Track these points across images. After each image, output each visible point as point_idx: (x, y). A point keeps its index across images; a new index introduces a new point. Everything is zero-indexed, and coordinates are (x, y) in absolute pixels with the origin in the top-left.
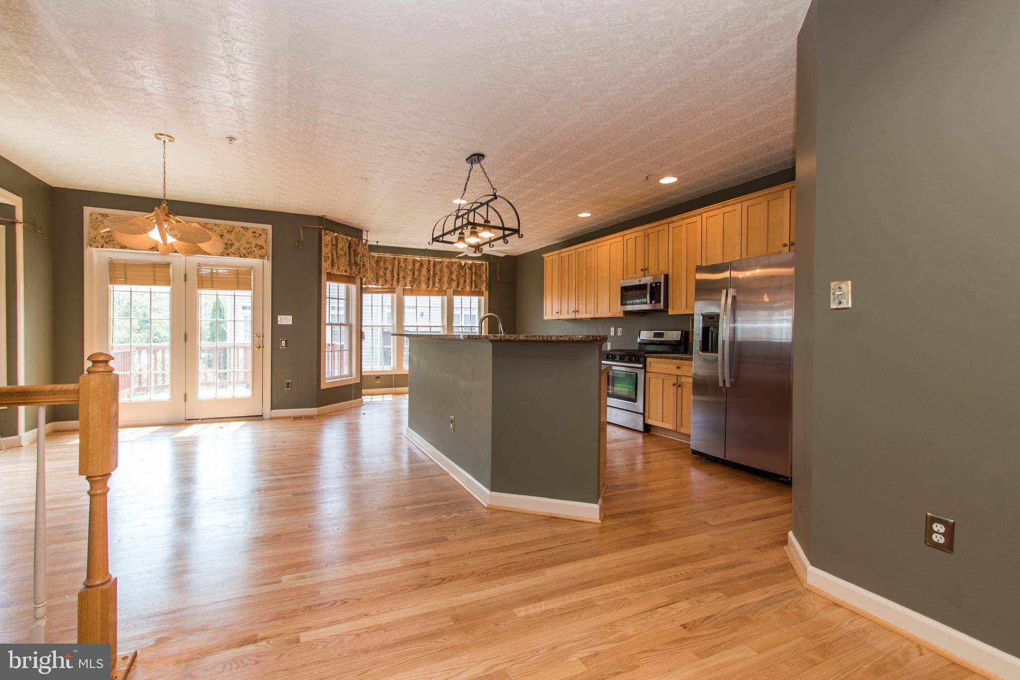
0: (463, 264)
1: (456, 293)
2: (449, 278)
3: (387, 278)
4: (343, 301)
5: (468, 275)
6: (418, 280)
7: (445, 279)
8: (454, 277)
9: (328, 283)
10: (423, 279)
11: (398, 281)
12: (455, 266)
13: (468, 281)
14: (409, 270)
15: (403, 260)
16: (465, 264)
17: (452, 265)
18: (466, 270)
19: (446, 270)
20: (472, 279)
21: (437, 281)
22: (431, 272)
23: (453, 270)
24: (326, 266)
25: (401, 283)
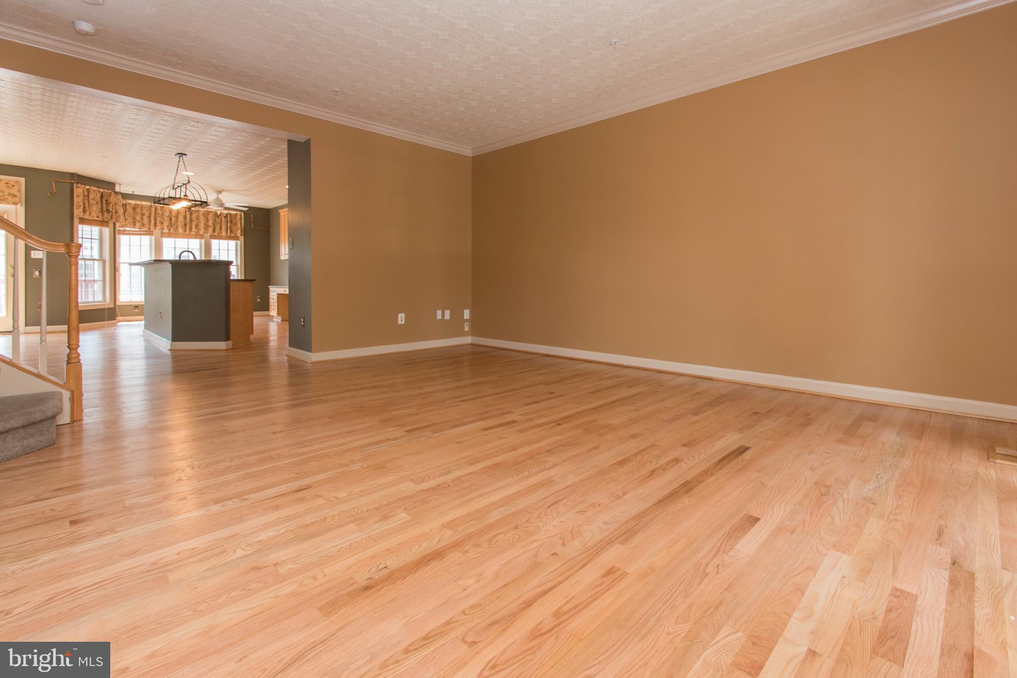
0: (219, 214)
1: (213, 237)
2: (205, 224)
3: (144, 223)
4: (97, 241)
5: (223, 223)
6: (175, 225)
7: (202, 225)
8: (210, 223)
9: (80, 226)
10: (180, 224)
11: (155, 225)
12: (211, 215)
13: (224, 228)
14: (166, 216)
15: (160, 208)
16: (221, 214)
17: (208, 214)
18: (221, 219)
19: (202, 217)
20: (227, 227)
21: (194, 226)
22: (188, 219)
23: (209, 218)
24: (78, 212)
25: (158, 227)
